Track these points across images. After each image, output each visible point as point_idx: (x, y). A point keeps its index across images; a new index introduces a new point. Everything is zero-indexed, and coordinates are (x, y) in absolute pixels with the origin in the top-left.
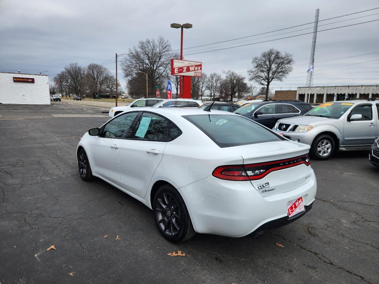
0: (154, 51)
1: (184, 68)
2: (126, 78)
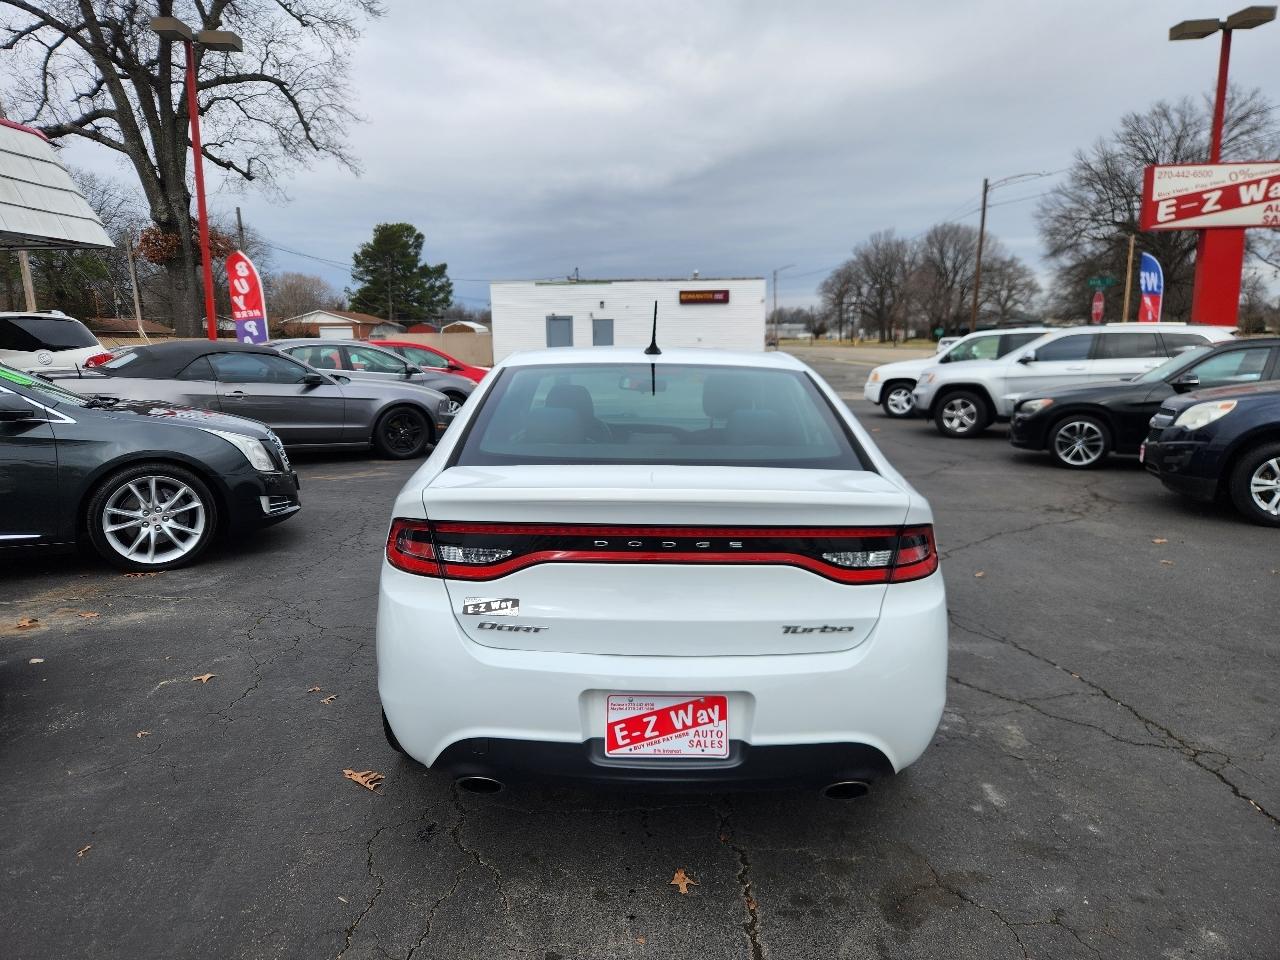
0: (1187, 143)
1: (1205, 196)
2: (1053, 262)
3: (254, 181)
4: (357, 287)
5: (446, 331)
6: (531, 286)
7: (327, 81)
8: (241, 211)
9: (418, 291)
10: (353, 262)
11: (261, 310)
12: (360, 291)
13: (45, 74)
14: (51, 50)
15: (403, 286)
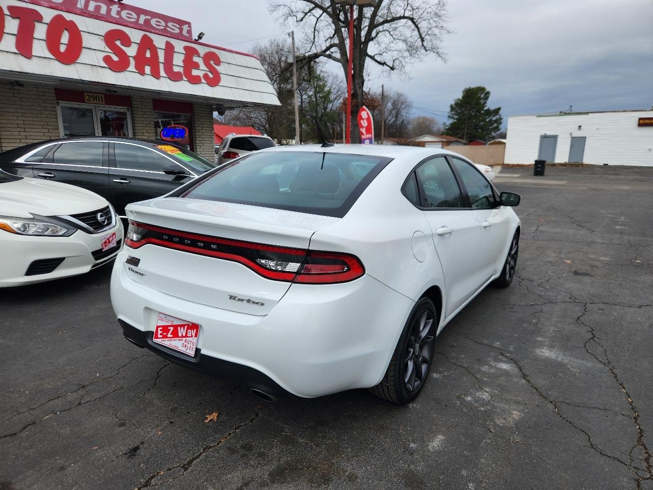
3: (395, 70)
4: (449, 122)
5: (490, 144)
6: (534, 117)
7: (436, 14)
8: (384, 86)
9: (483, 123)
10: (449, 109)
11: (371, 134)
12: (451, 124)
13: (315, 30)
14: (318, 19)
15: (474, 121)
